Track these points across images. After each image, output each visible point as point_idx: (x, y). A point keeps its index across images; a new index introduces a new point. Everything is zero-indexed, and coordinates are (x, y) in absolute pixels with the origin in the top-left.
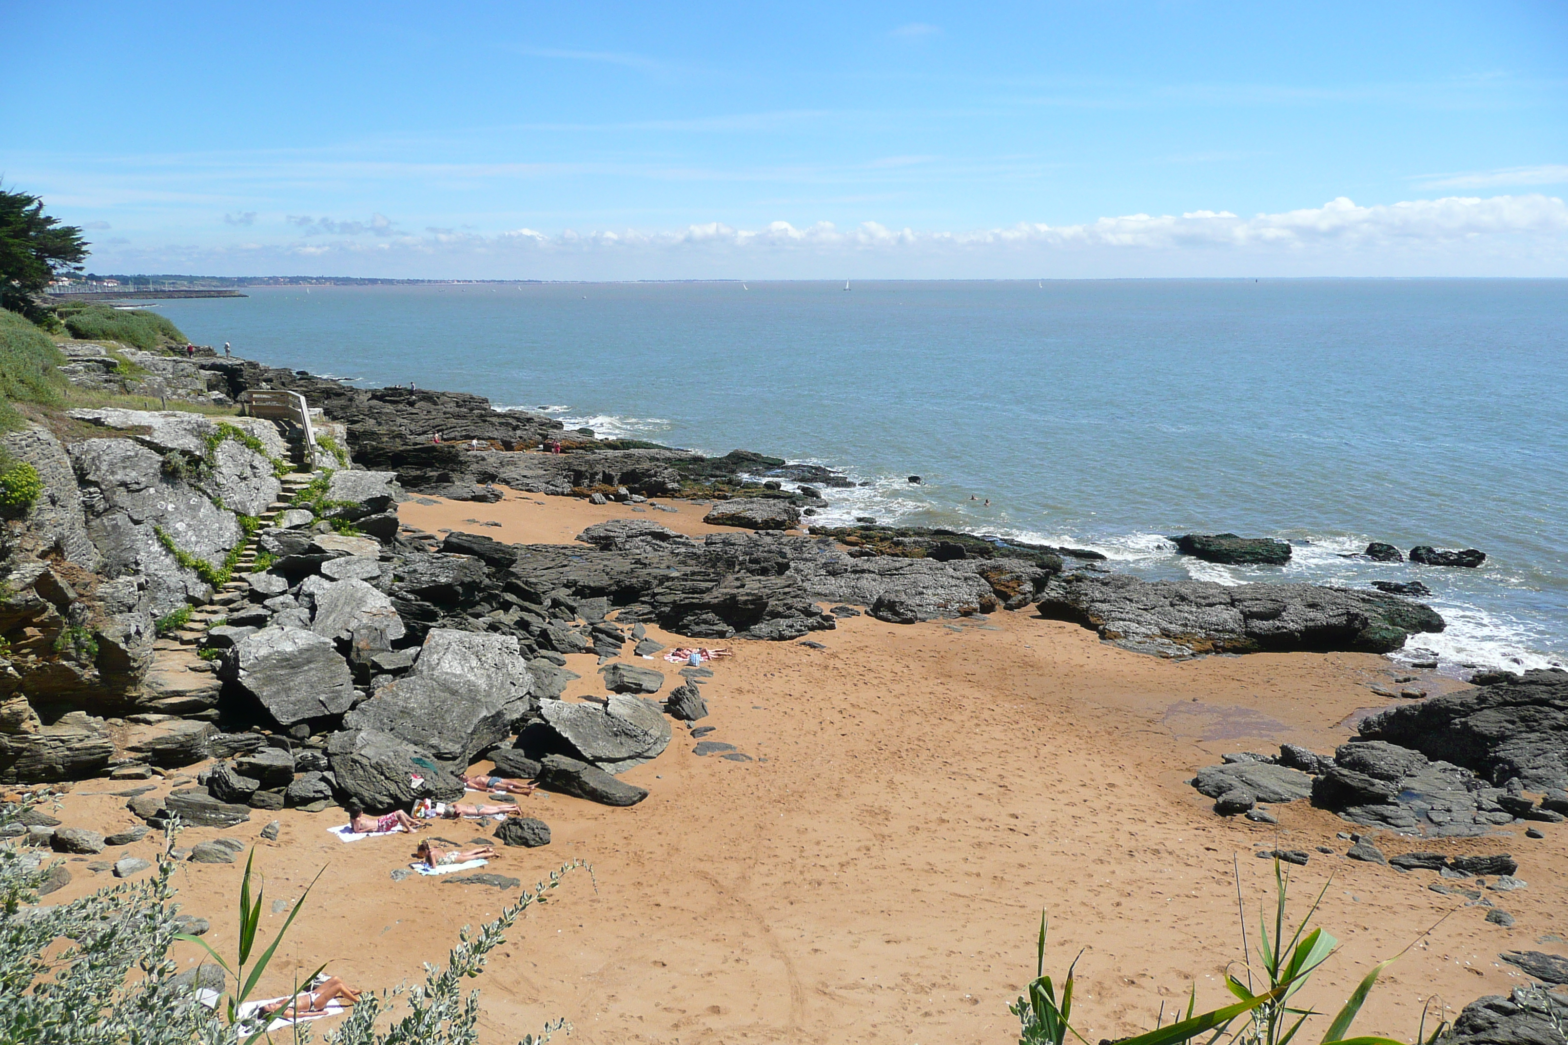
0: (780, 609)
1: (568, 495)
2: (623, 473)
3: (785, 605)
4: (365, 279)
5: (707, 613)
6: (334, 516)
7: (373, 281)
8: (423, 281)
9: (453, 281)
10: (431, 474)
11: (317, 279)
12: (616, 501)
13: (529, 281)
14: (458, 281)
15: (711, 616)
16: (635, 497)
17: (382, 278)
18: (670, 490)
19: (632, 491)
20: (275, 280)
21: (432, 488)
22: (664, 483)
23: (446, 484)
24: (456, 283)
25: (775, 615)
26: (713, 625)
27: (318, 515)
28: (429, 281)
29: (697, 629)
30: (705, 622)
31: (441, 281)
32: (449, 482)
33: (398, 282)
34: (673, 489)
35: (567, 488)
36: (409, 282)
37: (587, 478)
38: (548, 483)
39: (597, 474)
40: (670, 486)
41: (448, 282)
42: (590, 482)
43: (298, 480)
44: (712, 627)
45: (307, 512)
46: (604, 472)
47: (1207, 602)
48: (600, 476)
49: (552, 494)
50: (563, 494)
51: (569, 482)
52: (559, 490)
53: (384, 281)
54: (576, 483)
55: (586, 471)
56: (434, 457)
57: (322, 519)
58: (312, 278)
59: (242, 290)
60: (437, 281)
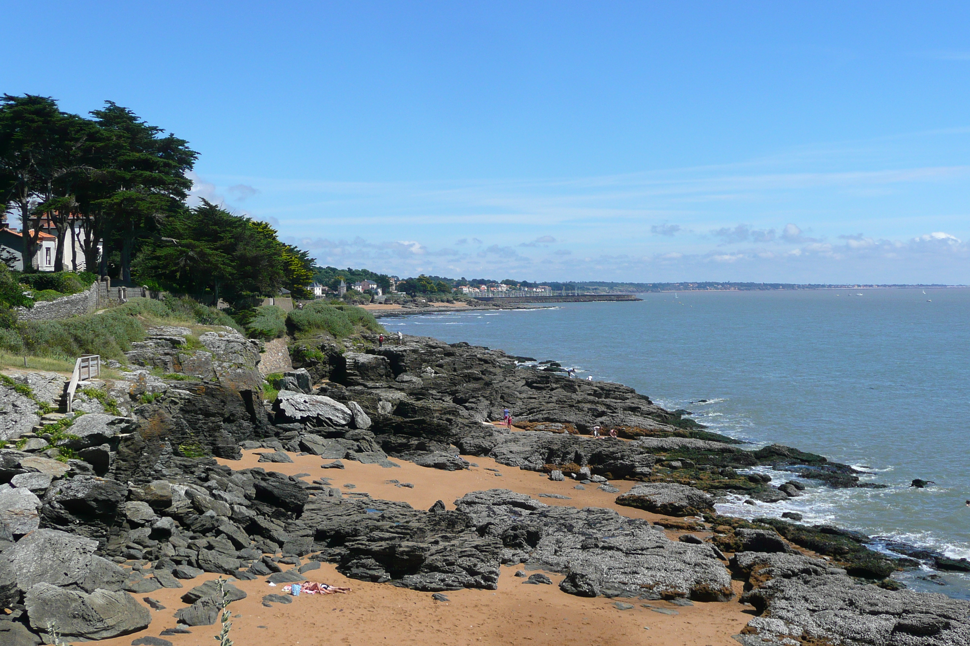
0: (439, 564)
1: (539, 471)
2: (593, 454)
3: (445, 560)
4: (767, 284)
5: (367, 558)
6: (63, 445)
7: (775, 286)
8: (823, 286)
9: (854, 286)
10: (413, 442)
11: (723, 284)
12: (576, 479)
13: (933, 285)
14: (859, 286)
15: (371, 561)
16: (596, 477)
17: (784, 282)
18: (639, 474)
19: (593, 472)
20: (685, 286)
21: (410, 454)
22: (633, 467)
23: (422, 452)
24: (856, 287)
25: (433, 568)
26: (370, 569)
27: (52, 444)
28: (830, 286)
29: (354, 570)
30: (364, 566)
31: (841, 286)
32: (425, 450)
33: (799, 286)
34: (642, 473)
35: (540, 464)
36: (810, 286)
37: (559, 456)
38: (526, 459)
39: (568, 453)
40: (639, 470)
41: (848, 286)
42: (562, 460)
43: (52, 418)
44: (368, 571)
45: (43, 441)
46: (577, 451)
47: (872, 609)
48: (572, 456)
49: (526, 469)
50: (535, 470)
51: (543, 459)
52: (532, 465)
53: (785, 286)
54: (548, 461)
55: (558, 450)
56: (423, 429)
57: (54, 447)
58: (718, 284)
59: (638, 295)
60: (836, 286)
